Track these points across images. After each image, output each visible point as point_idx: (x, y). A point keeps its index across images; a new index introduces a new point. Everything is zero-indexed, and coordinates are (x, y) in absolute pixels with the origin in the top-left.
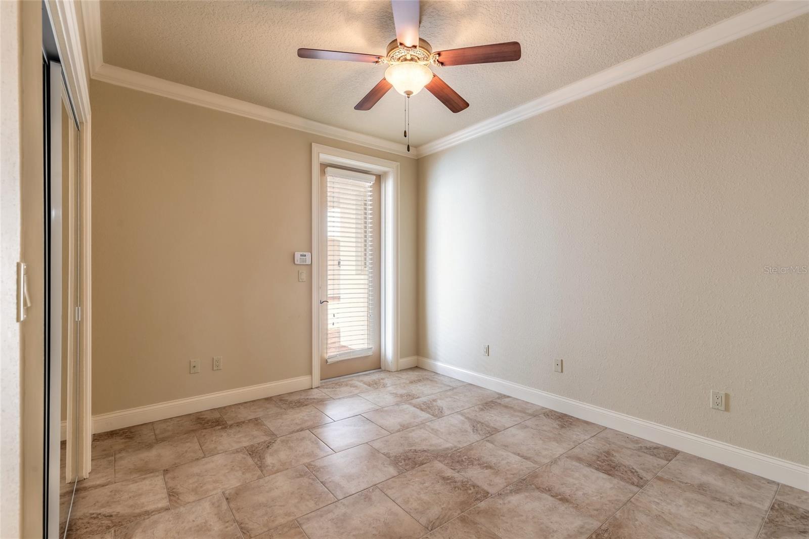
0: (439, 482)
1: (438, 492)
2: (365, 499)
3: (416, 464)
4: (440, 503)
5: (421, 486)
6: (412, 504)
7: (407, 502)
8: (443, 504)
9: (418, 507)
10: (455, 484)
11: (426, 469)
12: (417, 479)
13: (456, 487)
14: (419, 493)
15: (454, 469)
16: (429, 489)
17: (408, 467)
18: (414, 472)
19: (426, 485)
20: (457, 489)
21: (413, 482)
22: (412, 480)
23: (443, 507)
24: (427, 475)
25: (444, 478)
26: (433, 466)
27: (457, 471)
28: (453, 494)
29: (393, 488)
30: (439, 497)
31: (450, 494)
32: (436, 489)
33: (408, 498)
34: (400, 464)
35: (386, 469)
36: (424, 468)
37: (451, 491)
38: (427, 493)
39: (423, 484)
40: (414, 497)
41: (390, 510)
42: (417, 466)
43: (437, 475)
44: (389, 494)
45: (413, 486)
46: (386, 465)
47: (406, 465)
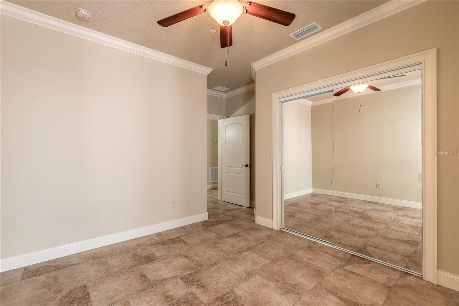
0: (208, 284)
1: (209, 278)
2: (249, 273)
3: (221, 298)
4: (210, 272)
5: (219, 281)
6: (224, 271)
7: (227, 272)
8: (208, 272)
9: (221, 270)
10: (198, 284)
11: (215, 293)
12: (221, 285)
13: (198, 281)
14: (220, 277)
15: (194, 294)
16: (214, 280)
17: (227, 295)
18: (222, 291)
19: (215, 282)
20: (198, 280)
21: (223, 284)
22: (224, 285)
23: (209, 271)
24: (214, 289)
25: (203, 287)
26: (209, 297)
27: (193, 293)
28: (201, 277)
29: (235, 279)
30: (210, 275)
31: (203, 277)
32: (210, 280)
33: (226, 274)
34: (233, 298)
35: (242, 293)
36: (215, 295)
37: (202, 279)
38: (216, 277)
39: (217, 282)
40: (223, 275)
41: (235, 269)
42: (220, 297)
43: (208, 289)
44: (237, 276)
45: (223, 281)
46: (243, 296)
47: (228, 297)
